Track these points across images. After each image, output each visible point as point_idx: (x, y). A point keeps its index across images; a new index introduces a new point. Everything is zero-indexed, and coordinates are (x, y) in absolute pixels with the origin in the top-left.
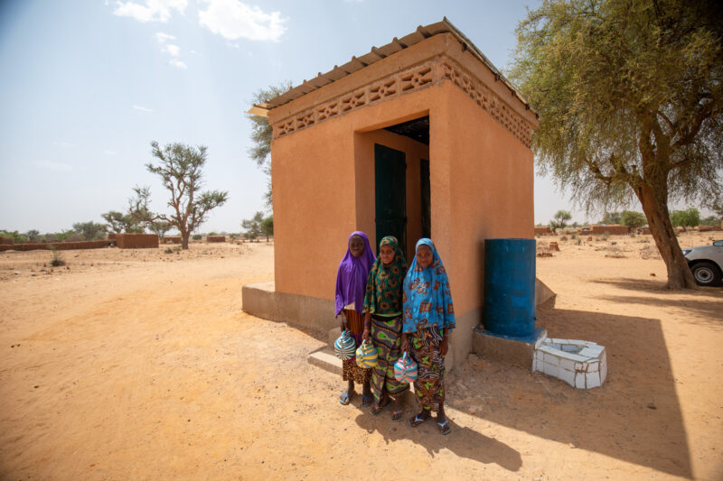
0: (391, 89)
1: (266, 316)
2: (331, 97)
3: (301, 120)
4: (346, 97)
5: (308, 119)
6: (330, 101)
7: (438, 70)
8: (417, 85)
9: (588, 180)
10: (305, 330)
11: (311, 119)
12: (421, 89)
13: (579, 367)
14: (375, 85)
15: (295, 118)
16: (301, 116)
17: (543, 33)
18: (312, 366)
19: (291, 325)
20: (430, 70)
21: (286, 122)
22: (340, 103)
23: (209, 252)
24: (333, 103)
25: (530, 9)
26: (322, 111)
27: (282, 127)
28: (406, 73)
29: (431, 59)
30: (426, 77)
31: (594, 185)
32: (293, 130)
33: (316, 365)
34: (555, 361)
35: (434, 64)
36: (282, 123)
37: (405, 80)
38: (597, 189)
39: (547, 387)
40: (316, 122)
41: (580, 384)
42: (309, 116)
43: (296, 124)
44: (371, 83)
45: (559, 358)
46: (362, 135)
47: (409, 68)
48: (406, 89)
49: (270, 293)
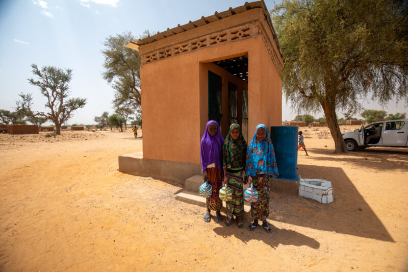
0: (224, 38)
1: (137, 174)
2: (184, 40)
3: (162, 53)
4: (194, 41)
5: (167, 53)
6: (183, 42)
7: (254, 29)
8: (240, 37)
9: (300, 97)
10: (165, 180)
11: (169, 53)
12: (242, 40)
13: (324, 192)
14: (213, 35)
15: (158, 52)
16: (162, 51)
17: (282, 17)
18: (178, 201)
19: (155, 178)
20: (249, 29)
21: (151, 54)
22: (190, 45)
23: (76, 136)
24: (184, 44)
25: (276, 4)
26: (177, 49)
27: (149, 57)
28: (234, 30)
29: (250, 22)
30: (246, 33)
31: (302, 100)
32: (156, 59)
33: (181, 201)
34: (311, 190)
35: (251, 26)
36: (148, 55)
37: (232, 33)
39: (309, 204)
40: (173, 55)
41: (324, 201)
42: (168, 51)
43: (158, 56)
44: (211, 34)
45: (313, 188)
46: (204, 65)
47: (236, 26)
48: (233, 39)
49: (139, 160)
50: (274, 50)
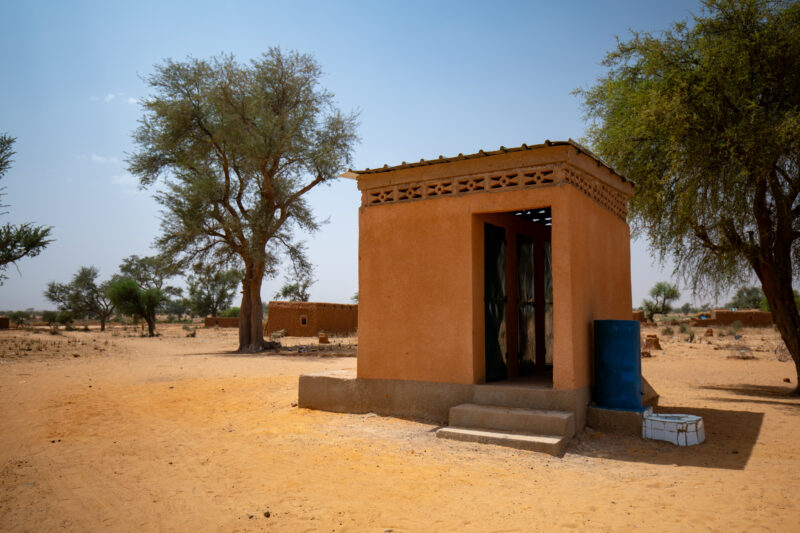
0: (513, 180)
2: (445, 176)
3: (404, 191)
4: (463, 179)
5: (413, 193)
6: (443, 179)
7: (559, 174)
8: (539, 183)
10: (403, 417)
11: (418, 192)
12: (544, 187)
13: (680, 427)
14: (496, 174)
15: (395, 188)
16: (404, 187)
18: (442, 440)
19: (383, 414)
20: (551, 172)
21: (382, 191)
22: (455, 183)
24: (446, 182)
26: (433, 187)
27: (377, 195)
28: (529, 170)
29: (555, 163)
30: (548, 177)
32: (391, 199)
33: (447, 438)
34: (661, 426)
35: (556, 168)
36: (377, 191)
37: (527, 175)
38: (706, 260)
39: (655, 446)
40: (424, 197)
41: (682, 443)
42: (415, 189)
43: (396, 195)
44: (492, 172)
45: (664, 423)
46: (477, 216)
47: (532, 166)
48: (527, 184)
50: (600, 181)
